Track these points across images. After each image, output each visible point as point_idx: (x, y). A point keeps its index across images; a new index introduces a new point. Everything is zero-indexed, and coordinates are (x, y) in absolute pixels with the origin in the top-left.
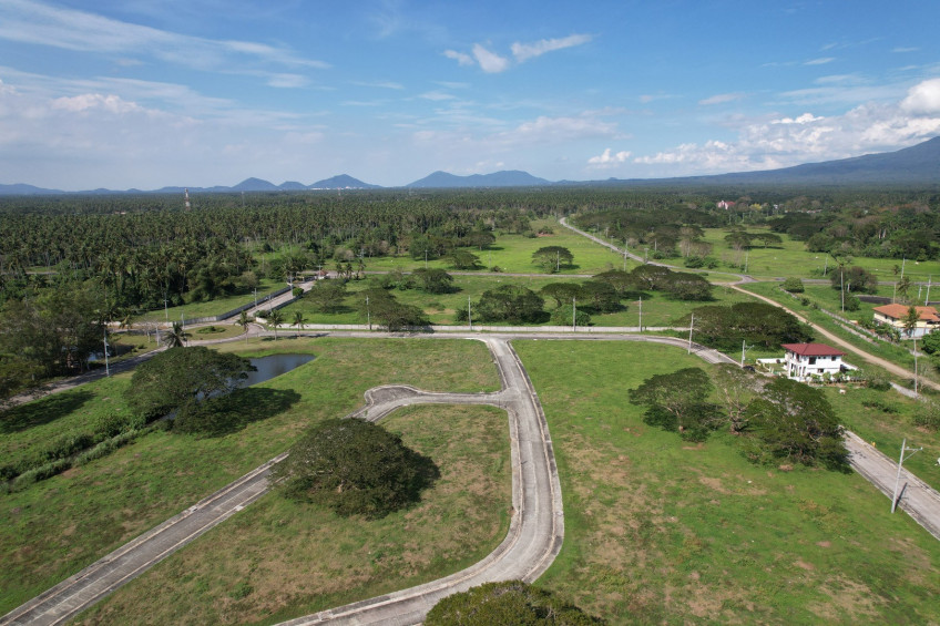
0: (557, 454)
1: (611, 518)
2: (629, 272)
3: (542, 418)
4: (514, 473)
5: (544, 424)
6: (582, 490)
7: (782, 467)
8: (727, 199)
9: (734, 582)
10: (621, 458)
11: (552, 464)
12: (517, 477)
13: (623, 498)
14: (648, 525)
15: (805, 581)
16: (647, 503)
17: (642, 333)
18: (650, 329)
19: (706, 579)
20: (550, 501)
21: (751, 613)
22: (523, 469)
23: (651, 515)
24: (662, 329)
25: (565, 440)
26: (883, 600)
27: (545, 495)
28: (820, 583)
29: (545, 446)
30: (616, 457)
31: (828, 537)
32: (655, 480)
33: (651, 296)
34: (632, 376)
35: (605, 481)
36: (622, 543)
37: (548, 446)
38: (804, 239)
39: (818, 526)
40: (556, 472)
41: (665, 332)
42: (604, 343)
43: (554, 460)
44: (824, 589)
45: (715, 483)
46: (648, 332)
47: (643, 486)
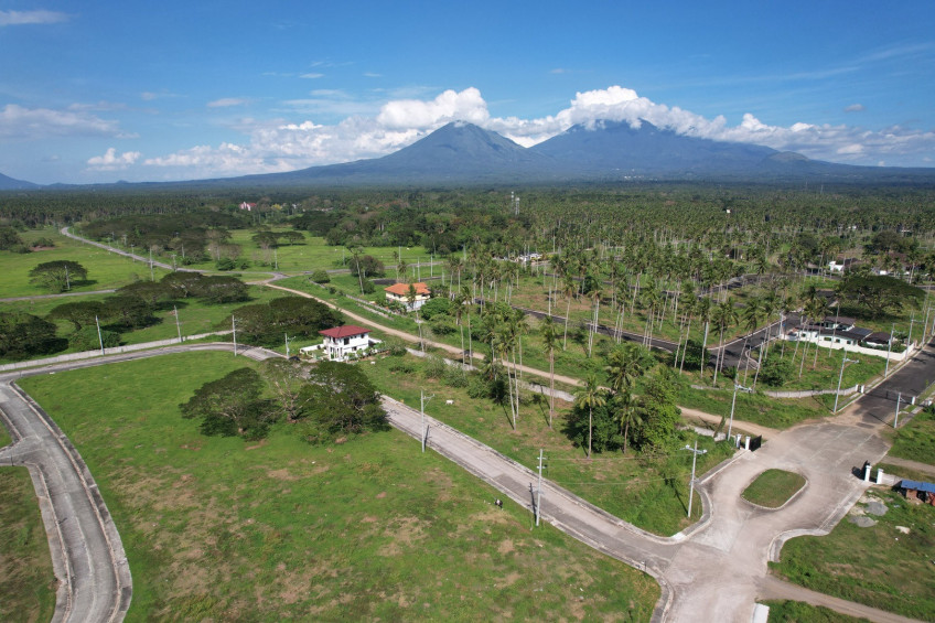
0: (106, 496)
1: (184, 544)
2: (158, 281)
3: (78, 462)
4: (50, 538)
5: (82, 468)
6: (145, 527)
7: (338, 441)
8: (249, 200)
9: (317, 558)
10: (185, 478)
11: (101, 511)
12: (56, 540)
13: (194, 518)
14: (226, 536)
15: (372, 532)
16: (221, 515)
17: (183, 343)
18: (192, 338)
19: (291, 567)
20: (108, 552)
21: (336, 579)
22: (62, 528)
23: (226, 525)
24: (203, 336)
25: (114, 478)
26: (427, 523)
27: (100, 549)
28: (384, 529)
29: (89, 493)
30: (178, 478)
31: (383, 488)
32: (224, 489)
33: (187, 304)
34: (181, 390)
35: (171, 507)
36: (202, 564)
37: (93, 491)
38: (323, 235)
39: (375, 482)
40: (110, 517)
41: (208, 339)
42: (143, 361)
43: (104, 505)
44: (388, 533)
45: (283, 473)
46: (189, 342)
47: (213, 499)
